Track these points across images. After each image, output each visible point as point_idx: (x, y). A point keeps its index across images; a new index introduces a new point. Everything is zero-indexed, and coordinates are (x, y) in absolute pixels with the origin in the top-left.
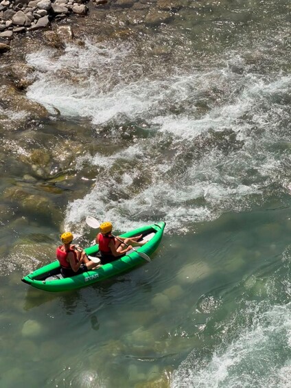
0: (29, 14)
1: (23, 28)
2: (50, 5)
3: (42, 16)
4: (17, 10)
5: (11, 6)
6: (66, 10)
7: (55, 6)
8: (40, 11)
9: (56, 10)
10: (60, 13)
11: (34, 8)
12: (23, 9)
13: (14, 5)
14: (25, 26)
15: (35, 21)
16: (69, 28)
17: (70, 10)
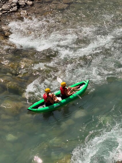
0: (9, 5)
1: (6, 11)
2: (18, 2)
3: (14, 6)
4: (4, 4)
5: (1, 2)
6: (24, 4)
7: (20, 2)
8: (13, 4)
9: (20, 4)
10: (22, 5)
11: (11, 3)
12: (6, 3)
13: (3, 2)
14: (7, 11)
15: (12, 8)
16: (26, 11)
17: (26, 4)
